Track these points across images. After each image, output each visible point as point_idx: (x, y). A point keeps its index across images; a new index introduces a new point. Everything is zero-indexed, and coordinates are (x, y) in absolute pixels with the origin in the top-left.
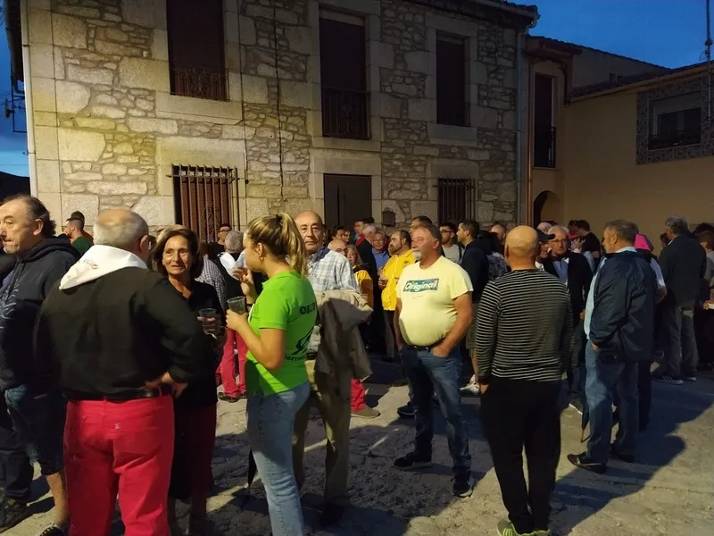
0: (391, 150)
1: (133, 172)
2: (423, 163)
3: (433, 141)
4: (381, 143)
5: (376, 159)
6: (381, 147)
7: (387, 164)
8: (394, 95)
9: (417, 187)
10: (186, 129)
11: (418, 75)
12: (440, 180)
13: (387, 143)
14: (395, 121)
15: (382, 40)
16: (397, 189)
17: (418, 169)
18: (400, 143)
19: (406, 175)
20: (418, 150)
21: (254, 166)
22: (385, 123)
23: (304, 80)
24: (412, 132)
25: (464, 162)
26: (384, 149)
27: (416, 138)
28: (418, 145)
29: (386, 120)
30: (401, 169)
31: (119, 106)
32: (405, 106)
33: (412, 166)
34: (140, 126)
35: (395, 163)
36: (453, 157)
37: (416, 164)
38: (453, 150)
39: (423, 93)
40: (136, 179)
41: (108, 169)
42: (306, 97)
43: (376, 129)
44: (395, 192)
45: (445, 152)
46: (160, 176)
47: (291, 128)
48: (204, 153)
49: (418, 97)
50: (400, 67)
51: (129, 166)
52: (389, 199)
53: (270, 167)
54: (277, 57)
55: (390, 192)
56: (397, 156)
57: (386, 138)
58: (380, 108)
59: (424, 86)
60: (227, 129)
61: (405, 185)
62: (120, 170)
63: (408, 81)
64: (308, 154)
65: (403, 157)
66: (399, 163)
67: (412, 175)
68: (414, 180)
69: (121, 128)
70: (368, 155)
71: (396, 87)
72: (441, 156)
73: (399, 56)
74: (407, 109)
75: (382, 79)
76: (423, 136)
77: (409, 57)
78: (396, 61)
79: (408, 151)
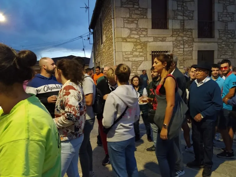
0: (221, 41)
1: (141, 54)
2: (233, 45)
4: (218, 38)
5: (216, 44)
6: (218, 40)
7: (219, 46)
8: (223, 21)
9: (231, 54)
10: (156, 39)
11: (231, 14)
13: (220, 38)
14: (223, 31)
15: (219, 3)
16: (223, 55)
17: (231, 47)
18: (224, 38)
19: (226, 50)
20: (231, 40)
21: (175, 50)
22: (219, 32)
23: (192, 19)
24: (229, 34)
26: (219, 41)
27: (230, 36)
28: (231, 38)
29: (220, 31)
30: (225, 47)
31: (137, 34)
32: (227, 25)
33: (228, 46)
34: (143, 40)
35: (223, 45)
37: (230, 45)
39: (233, 20)
40: (141, 56)
41: (135, 53)
42: (193, 25)
43: (216, 34)
44: (222, 56)
46: (148, 54)
47: (188, 36)
48: (160, 46)
49: (231, 21)
50: (225, 11)
51: (140, 52)
52: (220, 58)
53: (180, 50)
54: (183, 13)
55: (220, 56)
56: (224, 43)
57: (219, 36)
58: (218, 26)
59: (234, 17)
60: (167, 38)
61: (226, 53)
62: (138, 54)
63: (228, 16)
64: (193, 44)
65: (226, 43)
66: (224, 46)
67: (229, 49)
68: (229, 51)
69: (138, 41)
70: (213, 43)
71: (224, 19)
73: (225, 8)
74: (227, 26)
75: (218, 16)
76: (233, 35)
77: (228, 7)
78: (224, 9)
79: (227, 41)
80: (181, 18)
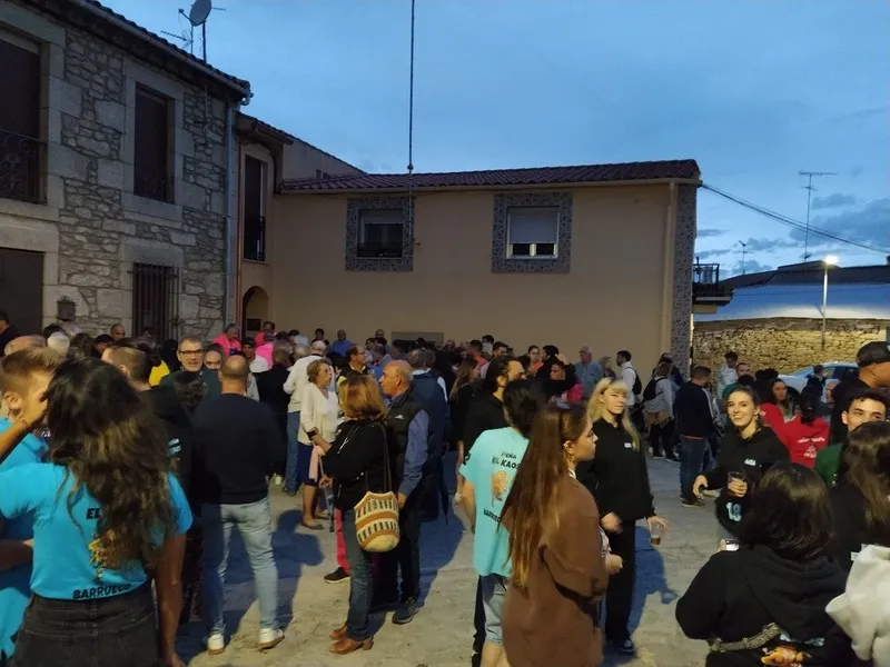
0: (73, 221)
2: (116, 242)
3: (128, 215)
4: (60, 210)
5: (52, 230)
6: (60, 216)
7: (66, 239)
8: (80, 150)
9: (107, 271)
11: (111, 131)
12: (137, 265)
13: (68, 210)
14: (81, 184)
15: (66, 79)
16: (81, 272)
17: (110, 248)
18: (85, 213)
19: (90, 255)
20: (109, 224)
22: (66, 185)
24: (102, 202)
25: (166, 245)
26: (64, 219)
27: (106, 209)
28: (109, 218)
29: (68, 182)
30: (86, 247)
32: (93, 167)
33: (100, 243)
35: (78, 237)
36: (153, 238)
37: (106, 241)
38: (154, 229)
39: (117, 154)
43: (54, 191)
44: (75, 277)
45: (143, 231)
49: (110, 158)
50: (90, 116)
52: (67, 284)
55: (69, 275)
56: (82, 229)
57: (67, 203)
58: (60, 163)
59: (119, 145)
61: (92, 268)
63: (99, 136)
65: (90, 231)
66: (83, 239)
67: (101, 255)
68: (102, 262)
70: (40, 224)
71: (83, 141)
72: (138, 236)
73: (88, 103)
74: (95, 170)
75: (64, 128)
76: (116, 207)
77: (101, 107)
78: (83, 110)
79: (96, 224)
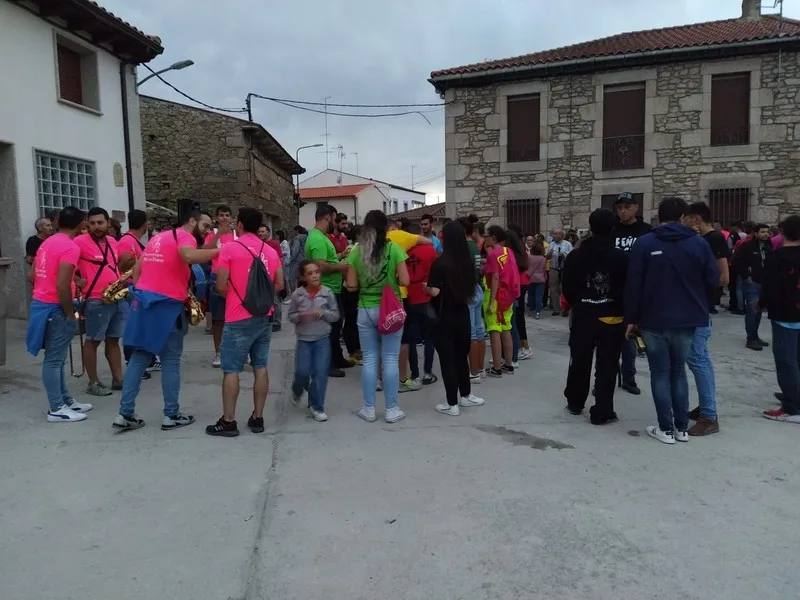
0: (663, 173)
1: (487, 205)
2: (696, 179)
3: (705, 161)
4: (653, 168)
5: (648, 181)
6: (653, 171)
7: (657, 183)
8: (668, 131)
10: (515, 178)
11: (692, 113)
12: (712, 191)
13: (659, 167)
14: (668, 151)
15: (657, 95)
17: (691, 183)
18: (672, 166)
20: (690, 169)
21: (553, 195)
23: (592, 136)
24: (685, 157)
25: (742, 174)
26: (657, 173)
27: (688, 161)
28: (690, 165)
29: (659, 152)
30: (672, 185)
31: (483, 173)
32: (677, 139)
33: (682, 182)
34: (491, 181)
35: (666, 181)
36: (730, 170)
37: (688, 180)
38: (729, 165)
39: (697, 125)
40: (489, 209)
41: (477, 205)
43: (650, 160)
45: (720, 168)
46: (501, 205)
47: (580, 169)
48: (523, 191)
49: (692, 129)
50: (676, 109)
51: (486, 202)
53: (564, 195)
54: (570, 126)
56: (668, 176)
57: (658, 164)
58: (653, 143)
59: (698, 119)
60: (537, 176)
62: (481, 205)
63: (681, 119)
64: (591, 183)
65: (675, 176)
66: (670, 181)
67: (684, 188)
69: (483, 184)
70: (640, 178)
71: (669, 126)
72: (715, 172)
73: (674, 102)
74: (679, 140)
75: (656, 123)
76: (696, 158)
77: (682, 102)
78: (670, 107)
79: (680, 171)
80: (567, 137)
